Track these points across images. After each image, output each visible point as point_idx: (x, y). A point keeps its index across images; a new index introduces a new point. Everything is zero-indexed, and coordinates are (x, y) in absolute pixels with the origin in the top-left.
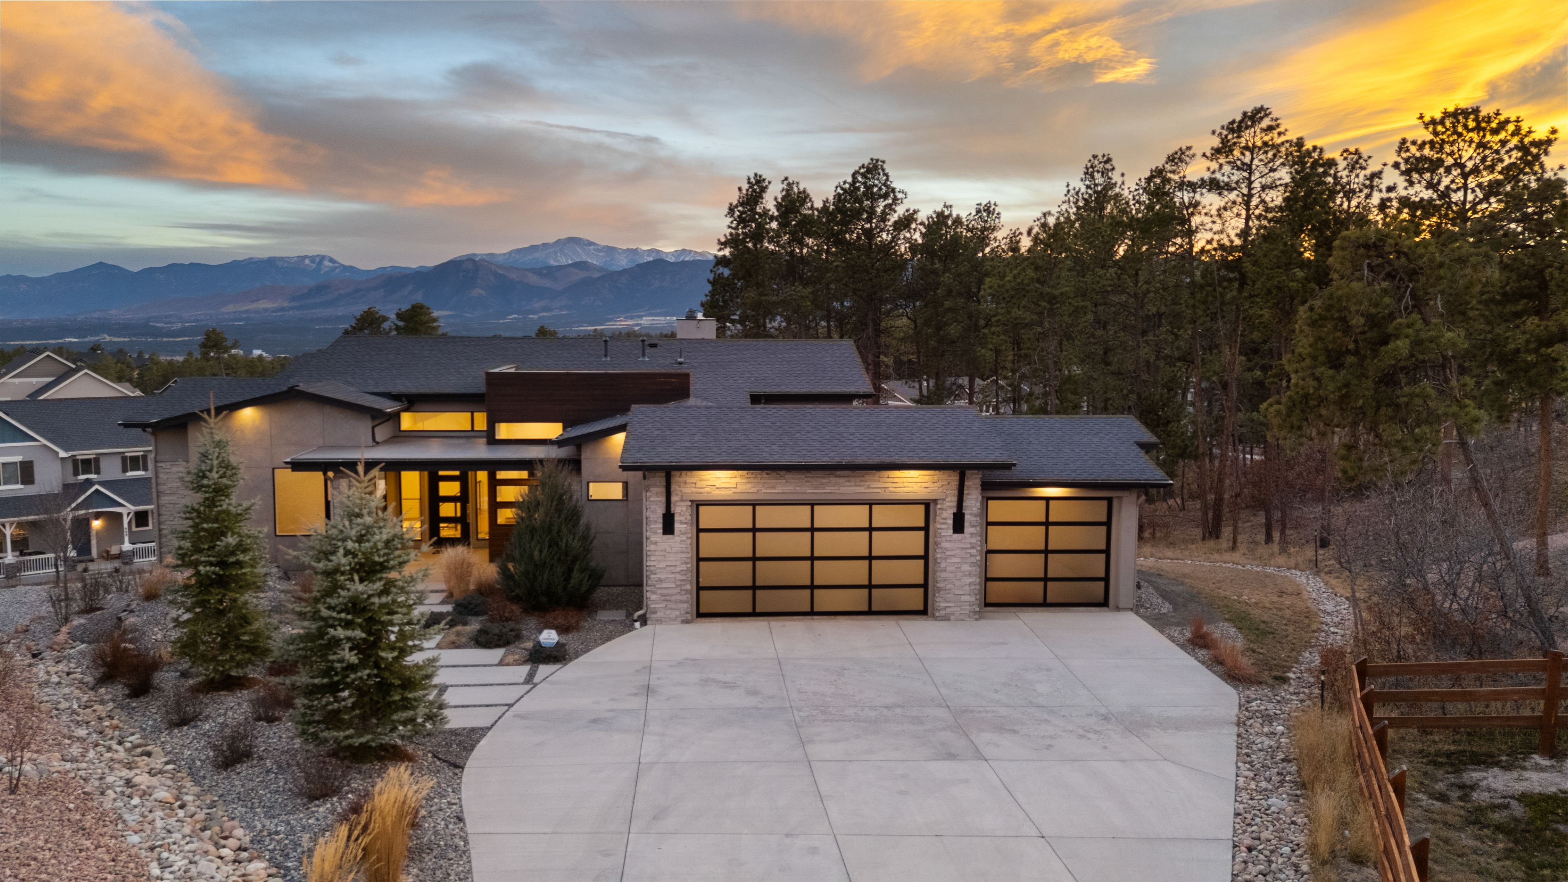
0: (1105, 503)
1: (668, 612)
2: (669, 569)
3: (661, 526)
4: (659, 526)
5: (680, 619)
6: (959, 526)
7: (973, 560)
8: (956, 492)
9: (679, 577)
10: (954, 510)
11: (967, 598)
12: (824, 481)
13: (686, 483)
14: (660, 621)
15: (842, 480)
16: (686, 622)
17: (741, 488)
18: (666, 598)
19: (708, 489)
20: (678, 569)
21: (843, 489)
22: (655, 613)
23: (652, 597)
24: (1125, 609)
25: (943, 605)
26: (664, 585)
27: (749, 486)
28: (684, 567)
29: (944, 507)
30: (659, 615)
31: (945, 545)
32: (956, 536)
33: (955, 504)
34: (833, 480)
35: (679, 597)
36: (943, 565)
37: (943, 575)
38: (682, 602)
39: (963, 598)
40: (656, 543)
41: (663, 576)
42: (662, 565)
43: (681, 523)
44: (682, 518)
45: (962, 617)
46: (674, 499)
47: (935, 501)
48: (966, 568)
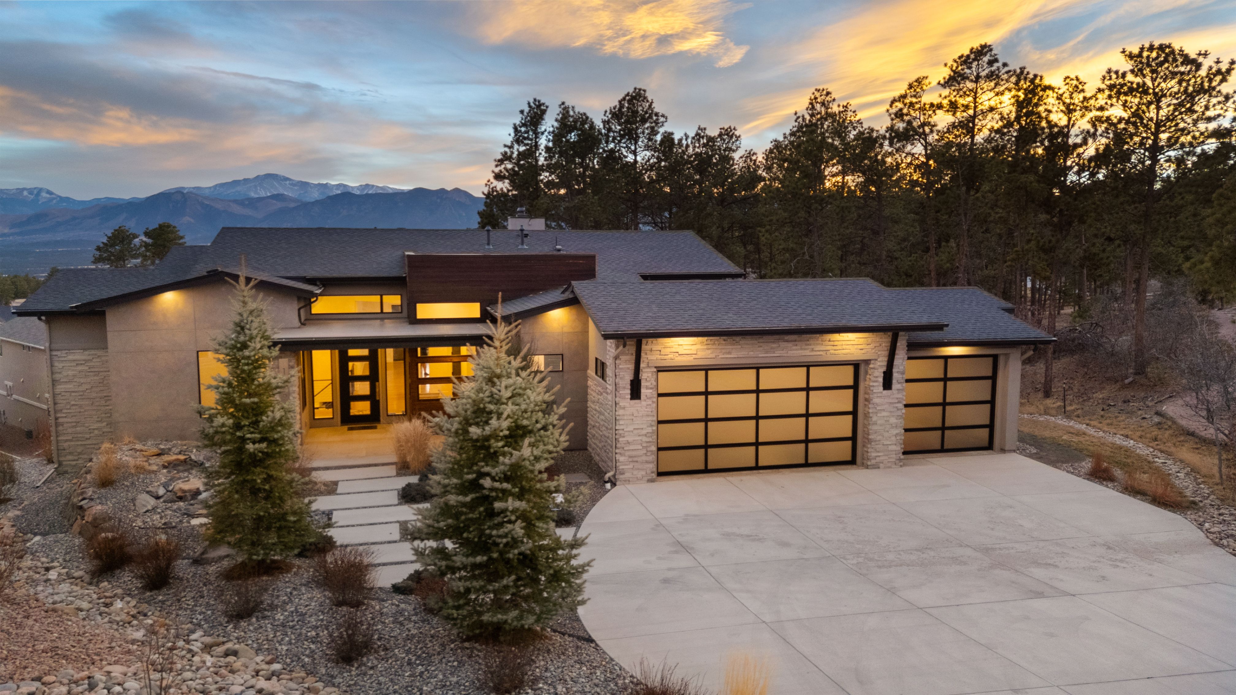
0: (991, 359)
1: (635, 472)
2: (636, 432)
3: (629, 392)
4: (627, 392)
5: (646, 479)
6: (888, 383)
7: (899, 413)
8: (886, 353)
9: (645, 439)
10: (884, 369)
11: (893, 447)
12: (774, 345)
13: (651, 350)
14: (628, 481)
15: (790, 345)
16: (651, 481)
17: (701, 354)
18: (633, 459)
19: (671, 356)
20: (644, 432)
21: (791, 353)
22: (623, 474)
23: (621, 459)
24: (1010, 451)
25: (874, 454)
26: (632, 447)
27: (709, 351)
28: (650, 430)
29: (876, 366)
30: (627, 475)
31: (876, 400)
32: (885, 392)
33: (885, 363)
34: (783, 344)
35: (644, 458)
36: (874, 419)
37: (875, 428)
38: (647, 462)
39: (891, 448)
40: (624, 408)
41: (630, 439)
42: (631, 428)
43: (647, 388)
44: (648, 384)
45: (889, 465)
46: (642, 365)
47: (867, 362)
48: (893, 420)
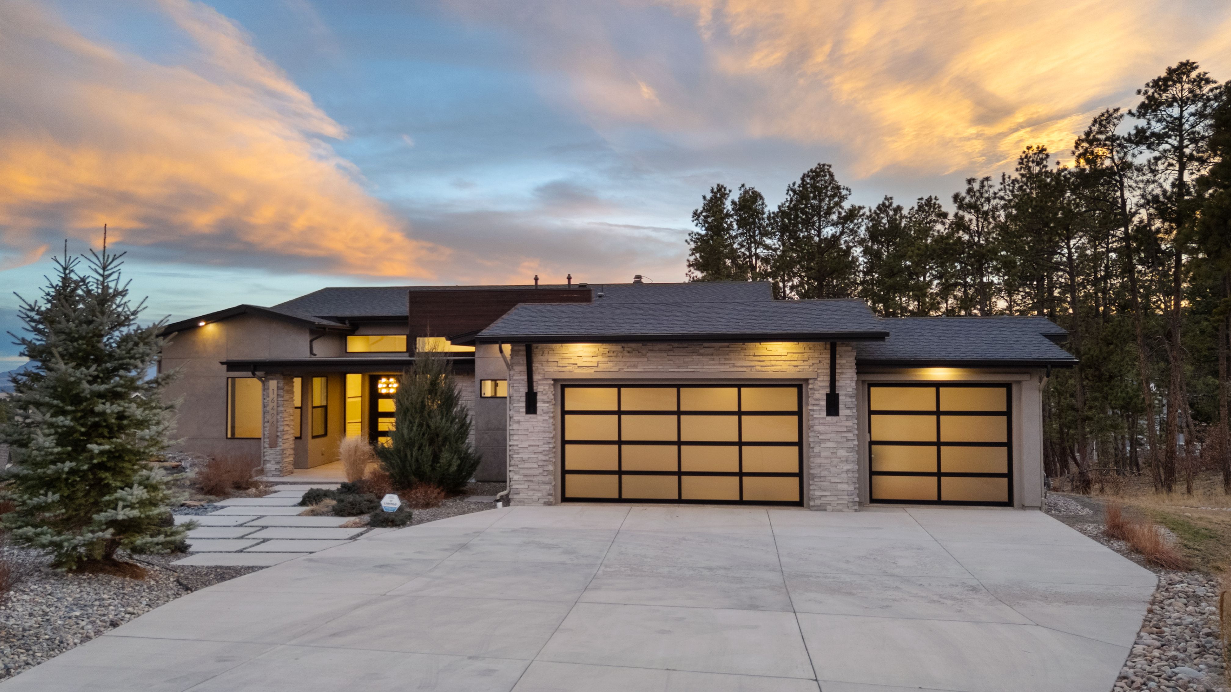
0: (1003, 390)
1: (531, 493)
2: (531, 448)
3: (524, 404)
4: (522, 405)
5: (542, 501)
6: (833, 407)
7: (851, 444)
8: (828, 371)
9: (541, 457)
10: (828, 390)
11: (845, 486)
12: (687, 359)
13: (548, 361)
14: (522, 502)
15: (705, 359)
16: (549, 504)
17: (602, 367)
18: (528, 478)
19: (570, 368)
20: (540, 449)
21: (707, 368)
22: (518, 494)
23: (515, 477)
24: (1032, 508)
25: (818, 493)
26: (527, 465)
27: (611, 364)
28: (546, 447)
29: (816, 387)
30: (522, 496)
31: (818, 428)
32: (830, 418)
33: (828, 384)
34: (696, 358)
35: (541, 478)
36: (817, 450)
37: (818, 460)
38: (544, 483)
39: (840, 486)
40: (519, 422)
41: (525, 456)
42: (525, 444)
43: (544, 402)
44: (545, 397)
45: (840, 507)
46: (536, 377)
47: (806, 380)
48: (842, 453)
